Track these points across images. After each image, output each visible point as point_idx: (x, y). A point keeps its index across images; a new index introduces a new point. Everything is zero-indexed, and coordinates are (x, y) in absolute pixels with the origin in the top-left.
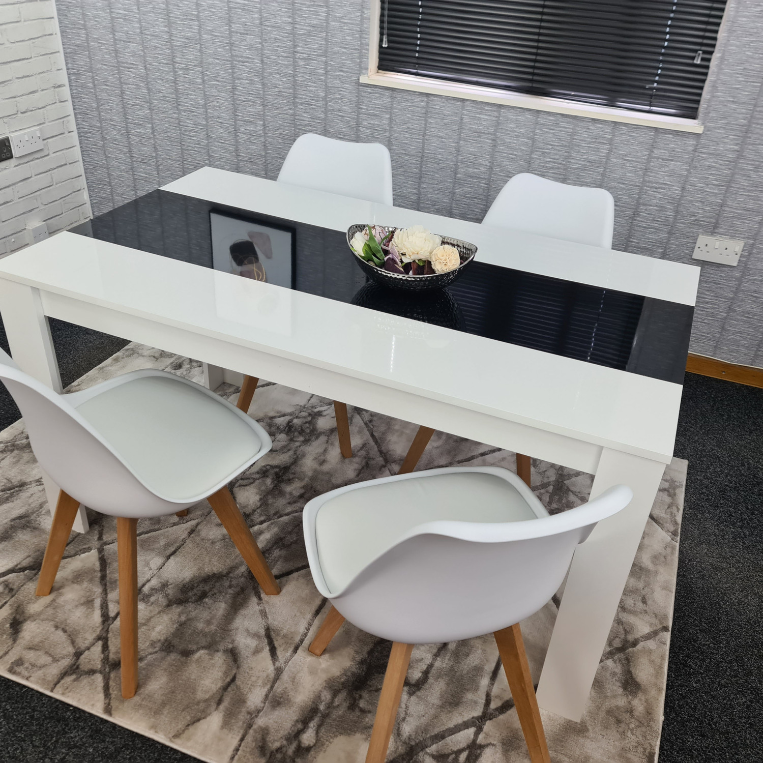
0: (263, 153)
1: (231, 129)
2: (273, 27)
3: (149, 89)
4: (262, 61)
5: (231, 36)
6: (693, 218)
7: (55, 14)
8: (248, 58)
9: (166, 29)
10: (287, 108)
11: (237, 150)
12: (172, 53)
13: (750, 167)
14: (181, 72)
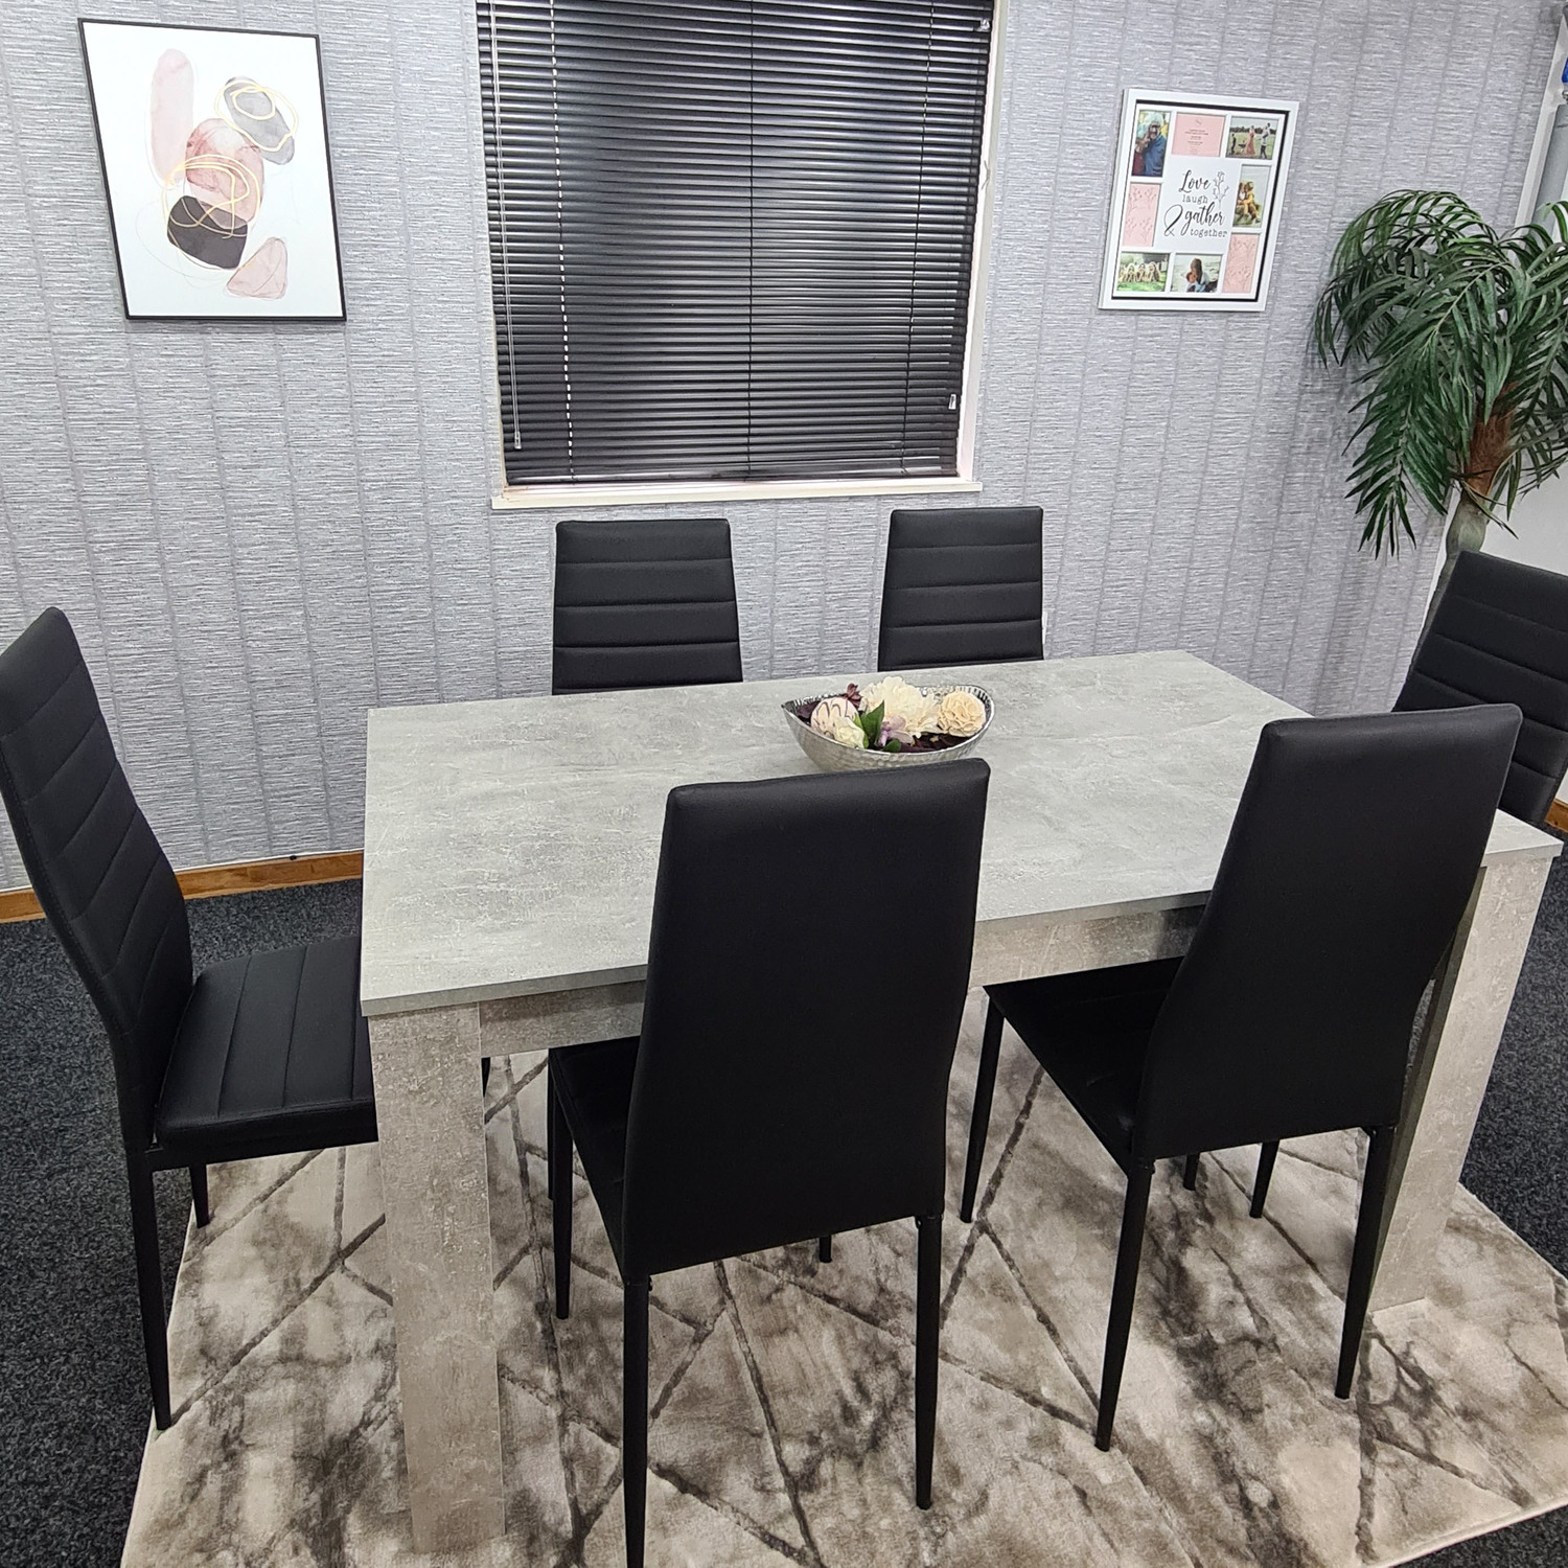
0: (307, 665)
2: (314, 446)
4: (294, 507)
5: (222, 476)
8: (264, 506)
10: (352, 576)
12: (85, 525)
14: (105, 558)
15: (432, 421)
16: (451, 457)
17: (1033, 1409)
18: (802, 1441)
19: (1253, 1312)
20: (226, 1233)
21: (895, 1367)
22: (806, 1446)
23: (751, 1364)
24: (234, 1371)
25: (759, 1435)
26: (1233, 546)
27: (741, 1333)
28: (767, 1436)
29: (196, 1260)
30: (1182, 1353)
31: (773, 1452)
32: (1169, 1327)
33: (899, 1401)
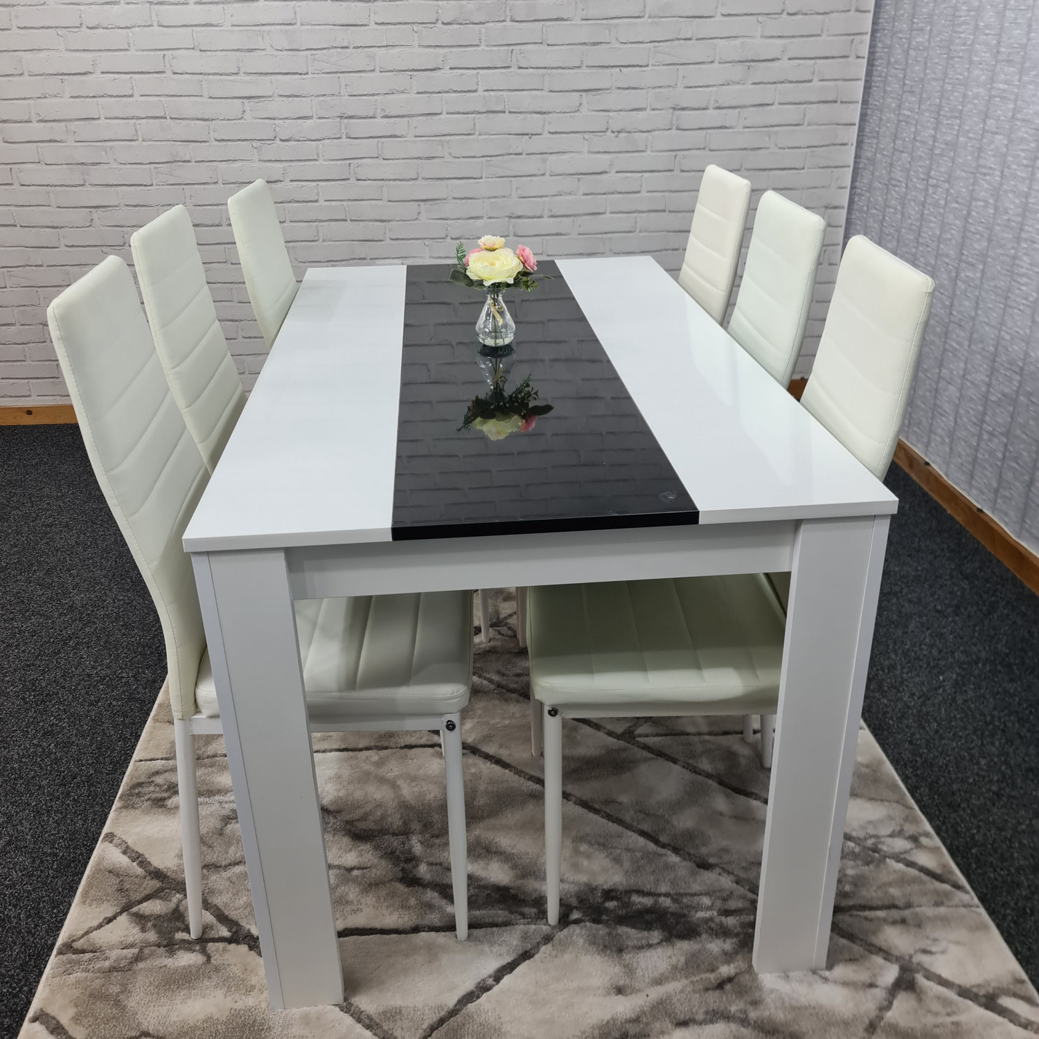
0: (973, 314)
1: (953, 274)
2: (1023, 120)
3: (903, 214)
4: (1002, 172)
5: (982, 136)
7: (857, 121)
8: (991, 168)
9: (933, 132)
10: (1009, 245)
11: (951, 305)
12: (931, 164)
14: (931, 191)
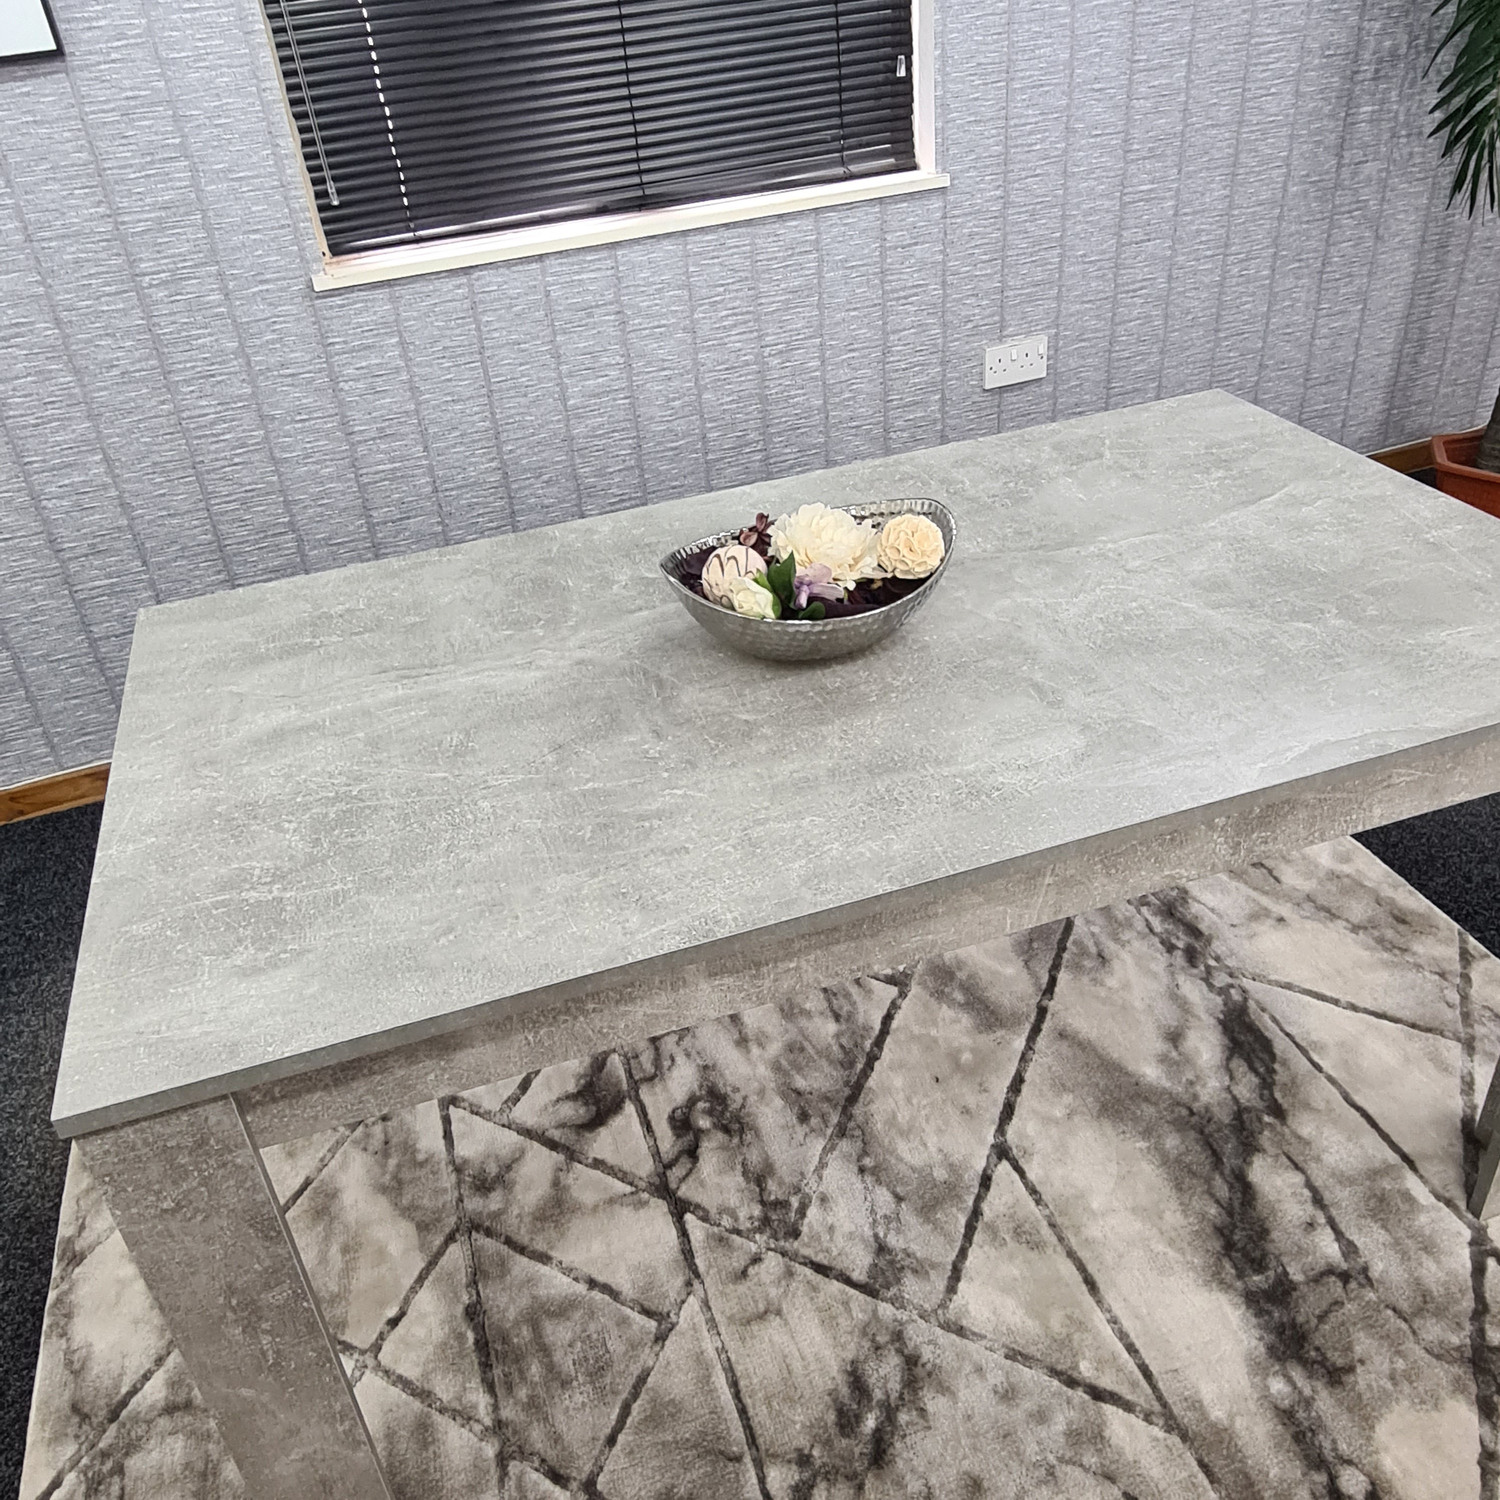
6: (970, 325)
13: (1024, 217)
15: (212, 182)
16: (248, 228)
17: (1070, 1392)
18: (789, 1462)
19: (1339, 1235)
20: (99, 1249)
21: (899, 1351)
22: (794, 1467)
23: (726, 1364)
24: (113, 1429)
25: (738, 1459)
26: (1280, 218)
27: (712, 1323)
28: (747, 1459)
29: (65, 1286)
30: (1254, 1300)
31: (754, 1480)
32: (1235, 1266)
33: (906, 1397)
